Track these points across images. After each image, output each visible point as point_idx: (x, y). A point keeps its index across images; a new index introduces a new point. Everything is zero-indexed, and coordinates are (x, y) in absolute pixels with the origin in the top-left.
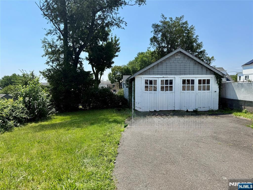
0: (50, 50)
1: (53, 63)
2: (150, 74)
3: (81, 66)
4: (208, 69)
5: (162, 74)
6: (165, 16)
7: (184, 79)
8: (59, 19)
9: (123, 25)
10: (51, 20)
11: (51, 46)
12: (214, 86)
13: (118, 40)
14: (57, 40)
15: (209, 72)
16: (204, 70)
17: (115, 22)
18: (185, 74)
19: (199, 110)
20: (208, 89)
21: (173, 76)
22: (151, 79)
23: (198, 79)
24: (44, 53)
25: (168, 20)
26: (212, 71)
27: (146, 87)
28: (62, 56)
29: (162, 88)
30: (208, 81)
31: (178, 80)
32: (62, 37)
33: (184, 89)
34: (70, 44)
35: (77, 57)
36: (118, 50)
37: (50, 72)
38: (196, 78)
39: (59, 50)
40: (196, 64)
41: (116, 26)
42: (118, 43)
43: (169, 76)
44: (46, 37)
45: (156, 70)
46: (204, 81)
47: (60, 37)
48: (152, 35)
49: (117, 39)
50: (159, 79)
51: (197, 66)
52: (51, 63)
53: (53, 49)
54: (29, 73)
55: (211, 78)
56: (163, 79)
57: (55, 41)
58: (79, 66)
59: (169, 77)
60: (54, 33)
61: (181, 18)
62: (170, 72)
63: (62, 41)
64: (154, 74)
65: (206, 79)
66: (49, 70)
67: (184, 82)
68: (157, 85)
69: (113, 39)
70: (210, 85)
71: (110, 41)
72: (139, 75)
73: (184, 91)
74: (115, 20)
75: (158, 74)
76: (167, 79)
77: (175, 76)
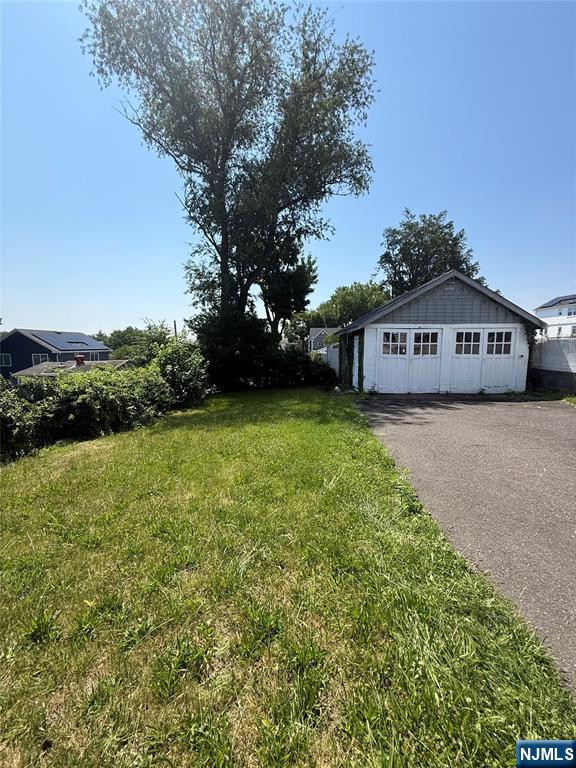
0: (197, 282)
1: (204, 304)
2: (393, 322)
3: (252, 310)
4: (511, 311)
5: (417, 322)
6: (412, 213)
7: (460, 331)
8: (213, 225)
9: (326, 234)
10: (201, 227)
11: (200, 275)
12: (519, 346)
13: (314, 262)
14: (211, 263)
15: (510, 316)
16: (502, 315)
17: (312, 227)
18: (462, 322)
19: (487, 391)
20: (507, 351)
21: (438, 326)
22: (395, 331)
23: (487, 332)
24: (187, 287)
25: (417, 219)
26: (517, 315)
27: (386, 346)
28: (218, 292)
29: (417, 350)
30: (508, 336)
31: (447, 334)
32: (219, 259)
33: (458, 351)
34: (233, 271)
35: (245, 294)
36: (313, 279)
37: (202, 320)
38: (484, 329)
39: (214, 282)
40: (484, 301)
41: (315, 236)
42: (314, 267)
43: (430, 326)
44: (191, 258)
45: (405, 313)
46: (500, 335)
47: (216, 258)
48: (384, 250)
49: (312, 260)
50: (411, 330)
51: (487, 306)
52: (200, 305)
53: (204, 280)
54: (158, 324)
55: (515, 329)
56: (418, 331)
57: (207, 265)
58: (247, 309)
59: (430, 328)
60: (204, 251)
61: (441, 215)
62: (432, 318)
63: (219, 265)
64: (401, 321)
65: (504, 331)
66: (200, 318)
67: (459, 336)
68: (407, 344)
69: (306, 262)
70: (512, 343)
71: (300, 263)
72: (373, 323)
73: (460, 356)
74: (313, 225)
75: (409, 322)
76: (426, 331)
77: (443, 326)
